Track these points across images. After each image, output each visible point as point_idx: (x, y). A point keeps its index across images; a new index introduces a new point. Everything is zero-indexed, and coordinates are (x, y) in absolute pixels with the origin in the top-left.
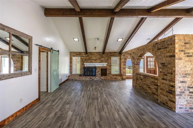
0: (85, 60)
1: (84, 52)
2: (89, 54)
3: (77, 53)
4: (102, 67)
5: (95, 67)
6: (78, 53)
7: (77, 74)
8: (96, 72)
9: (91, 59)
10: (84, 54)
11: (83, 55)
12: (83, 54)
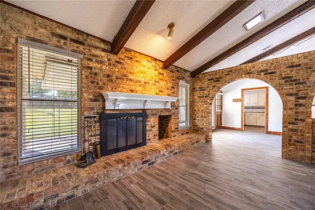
0: (105, 80)
1: (103, 41)
2: (123, 57)
3: (59, 31)
4: (161, 110)
5: (144, 110)
6: (69, 34)
7: (57, 157)
8: (148, 128)
9: (131, 77)
10: (103, 50)
11: (94, 52)
12: (96, 48)
